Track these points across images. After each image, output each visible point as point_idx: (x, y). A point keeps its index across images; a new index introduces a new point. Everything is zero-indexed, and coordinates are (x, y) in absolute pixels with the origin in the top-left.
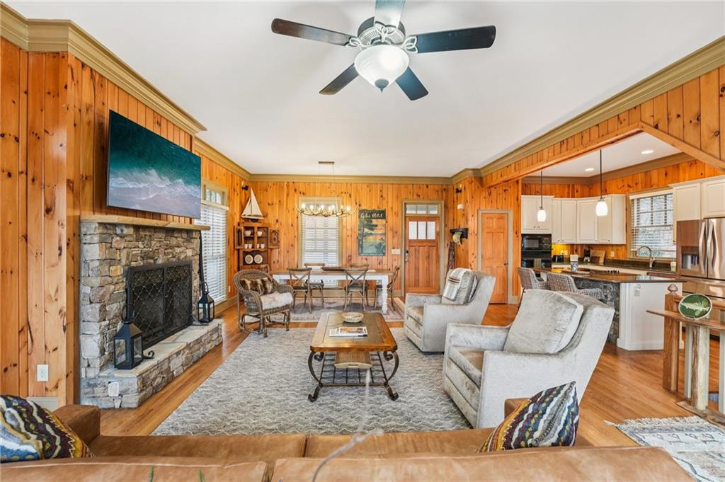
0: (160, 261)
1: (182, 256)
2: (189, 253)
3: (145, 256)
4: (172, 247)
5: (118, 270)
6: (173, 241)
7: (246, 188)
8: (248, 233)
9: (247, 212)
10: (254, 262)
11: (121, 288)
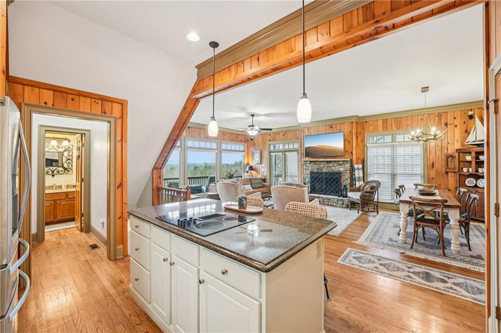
0: (324, 171)
1: (336, 170)
2: (342, 169)
3: (318, 169)
4: (331, 167)
5: (309, 172)
6: (331, 165)
7: (471, 117)
8: (468, 158)
9: (471, 139)
10: (476, 186)
11: (309, 176)
